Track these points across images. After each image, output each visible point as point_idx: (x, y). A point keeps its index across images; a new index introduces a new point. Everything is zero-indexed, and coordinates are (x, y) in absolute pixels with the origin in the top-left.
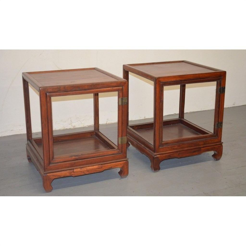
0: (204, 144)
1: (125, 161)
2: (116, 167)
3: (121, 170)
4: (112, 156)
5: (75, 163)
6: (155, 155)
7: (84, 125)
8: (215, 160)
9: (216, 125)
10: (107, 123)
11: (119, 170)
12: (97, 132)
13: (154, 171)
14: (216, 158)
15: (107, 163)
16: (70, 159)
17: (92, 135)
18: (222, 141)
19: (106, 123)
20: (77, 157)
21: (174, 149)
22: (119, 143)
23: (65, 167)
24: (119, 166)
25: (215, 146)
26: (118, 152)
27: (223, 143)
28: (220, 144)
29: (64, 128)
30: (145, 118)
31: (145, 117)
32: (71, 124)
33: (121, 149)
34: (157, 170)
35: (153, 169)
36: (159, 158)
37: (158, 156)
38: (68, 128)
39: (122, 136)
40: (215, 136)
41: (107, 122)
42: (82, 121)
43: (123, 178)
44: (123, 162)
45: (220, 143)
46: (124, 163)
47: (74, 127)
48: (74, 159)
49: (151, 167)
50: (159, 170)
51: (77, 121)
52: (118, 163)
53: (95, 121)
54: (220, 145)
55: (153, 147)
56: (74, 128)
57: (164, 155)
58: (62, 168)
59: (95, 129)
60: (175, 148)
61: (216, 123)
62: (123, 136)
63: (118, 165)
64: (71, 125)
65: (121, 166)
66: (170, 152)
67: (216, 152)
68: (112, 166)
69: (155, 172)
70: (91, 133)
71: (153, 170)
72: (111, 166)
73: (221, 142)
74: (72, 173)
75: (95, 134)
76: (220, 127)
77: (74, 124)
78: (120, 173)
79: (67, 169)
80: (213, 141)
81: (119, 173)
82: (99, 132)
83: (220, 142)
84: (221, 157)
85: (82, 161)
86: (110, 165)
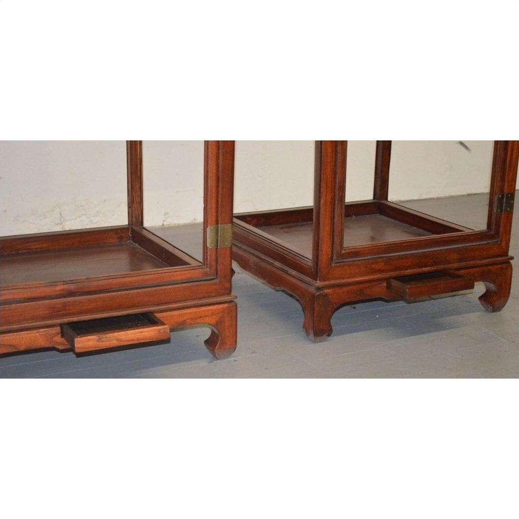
0: (460, 260)
1: (226, 305)
2: (198, 321)
3: (213, 333)
4: (185, 287)
5: (65, 306)
6: (318, 289)
8: (487, 310)
9: (495, 205)
10: (165, 223)
11: (205, 333)
12: (136, 228)
13: (313, 339)
14: (491, 303)
15: (171, 310)
16: (48, 291)
17: (121, 238)
18: (511, 253)
20: (72, 287)
21: (374, 271)
22: (208, 246)
23: (34, 318)
24: (208, 320)
25: (490, 267)
26: (206, 274)
27: (512, 258)
28: (504, 263)
32: (61, 224)
33: (214, 264)
34: (325, 336)
35: (311, 332)
36: (330, 297)
37: (326, 291)
39: (217, 224)
40: (491, 237)
41: (164, 221)
42: (94, 217)
43: (218, 359)
44: (221, 306)
45: (505, 258)
46: (224, 309)
48: (61, 290)
49: (304, 326)
50: (329, 335)
51: (79, 217)
52: (204, 308)
53: (132, 195)
54: (504, 266)
55: (310, 264)
57: (345, 289)
58: (19, 322)
59: (132, 222)
60: (377, 267)
61: (497, 196)
62: (220, 222)
63: (206, 316)
64: (61, 226)
65: (213, 320)
66: (361, 279)
67: (492, 287)
68: (186, 318)
69: (315, 342)
70: (119, 231)
71: (312, 336)
72: (180, 320)
73: (508, 255)
74: (56, 336)
75: (130, 235)
76: (506, 210)
78: (211, 343)
79: (38, 323)
80: (485, 252)
81: (207, 342)
82: (144, 228)
83: (504, 256)
84: (508, 299)
85: (89, 300)
86: (181, 315)
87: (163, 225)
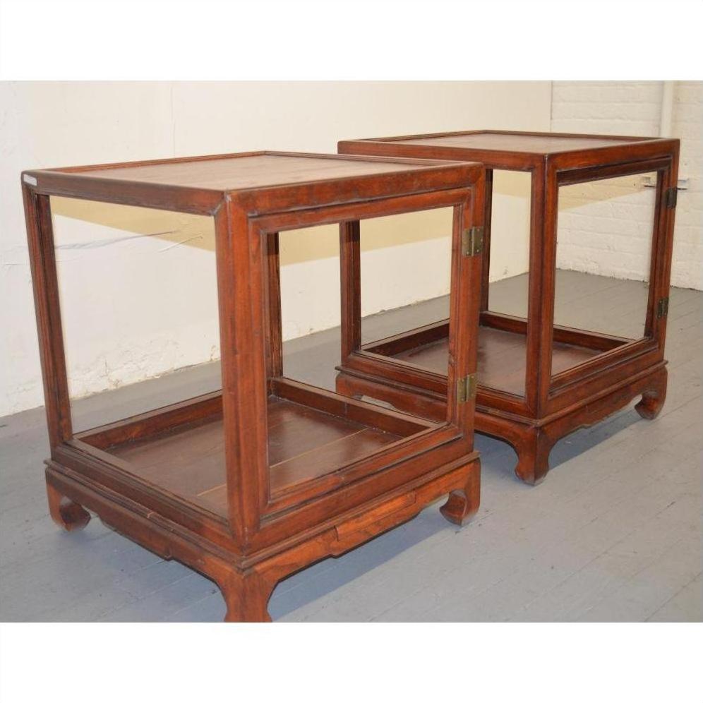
0: (635, 372)
1: (472, 464)
2: (451, 488)
5: (338, 501)
7: (146, 376)
8: (645, 418)
9: (657, 310)
10: (213, 358)
14: (651, 411)
15: (430, 481)
19: (208, 359)
20: (342, 477)
22: (459, 400)
24: (459, 485)
25: (654, 375)
27: (667, 362)
28: (663, 368)
29: (87, 392)
30: (313, 332)
31: (311, 329)
32: (107, 375)
35: (531, 475)
36: (549, 434)
38: (98, 389)
39: (466, 374)
40: (653, 344)
41: (212, 355)
42: (141, 362)
43: (462, 526)
44: (468, 467)
46: (470, 469)
47: (116, 385)
48: (332, 484)
50: (545, 476)
51: (125, 364)
52: (455, 472)
54: (662, 371)
55: (522, 400)
56: (119, 387)
58: (298, 532)
60: (581, 393)
61: (657, 302)
63: (457, 481)
64: (107, 378)
67: (652, 393)
69: (534, 486)
71: (531, 479)
74: (332, 541)
75: (272, 389)
76: (664, 315)
77: (115, 376)
78: (447, 508)
79: (314, 530)
80: (650, 360)
84: (663, 406)
87: (211, 360)
